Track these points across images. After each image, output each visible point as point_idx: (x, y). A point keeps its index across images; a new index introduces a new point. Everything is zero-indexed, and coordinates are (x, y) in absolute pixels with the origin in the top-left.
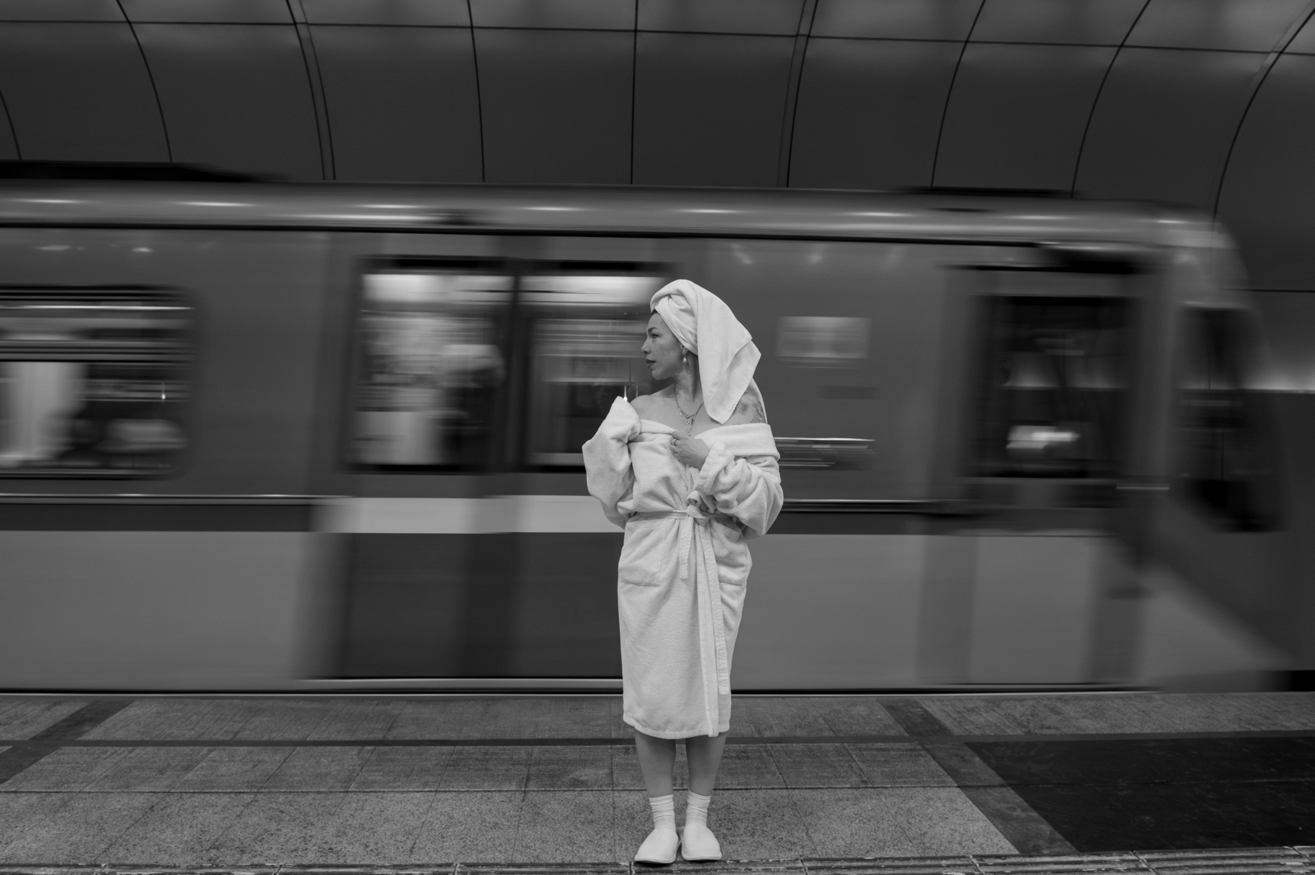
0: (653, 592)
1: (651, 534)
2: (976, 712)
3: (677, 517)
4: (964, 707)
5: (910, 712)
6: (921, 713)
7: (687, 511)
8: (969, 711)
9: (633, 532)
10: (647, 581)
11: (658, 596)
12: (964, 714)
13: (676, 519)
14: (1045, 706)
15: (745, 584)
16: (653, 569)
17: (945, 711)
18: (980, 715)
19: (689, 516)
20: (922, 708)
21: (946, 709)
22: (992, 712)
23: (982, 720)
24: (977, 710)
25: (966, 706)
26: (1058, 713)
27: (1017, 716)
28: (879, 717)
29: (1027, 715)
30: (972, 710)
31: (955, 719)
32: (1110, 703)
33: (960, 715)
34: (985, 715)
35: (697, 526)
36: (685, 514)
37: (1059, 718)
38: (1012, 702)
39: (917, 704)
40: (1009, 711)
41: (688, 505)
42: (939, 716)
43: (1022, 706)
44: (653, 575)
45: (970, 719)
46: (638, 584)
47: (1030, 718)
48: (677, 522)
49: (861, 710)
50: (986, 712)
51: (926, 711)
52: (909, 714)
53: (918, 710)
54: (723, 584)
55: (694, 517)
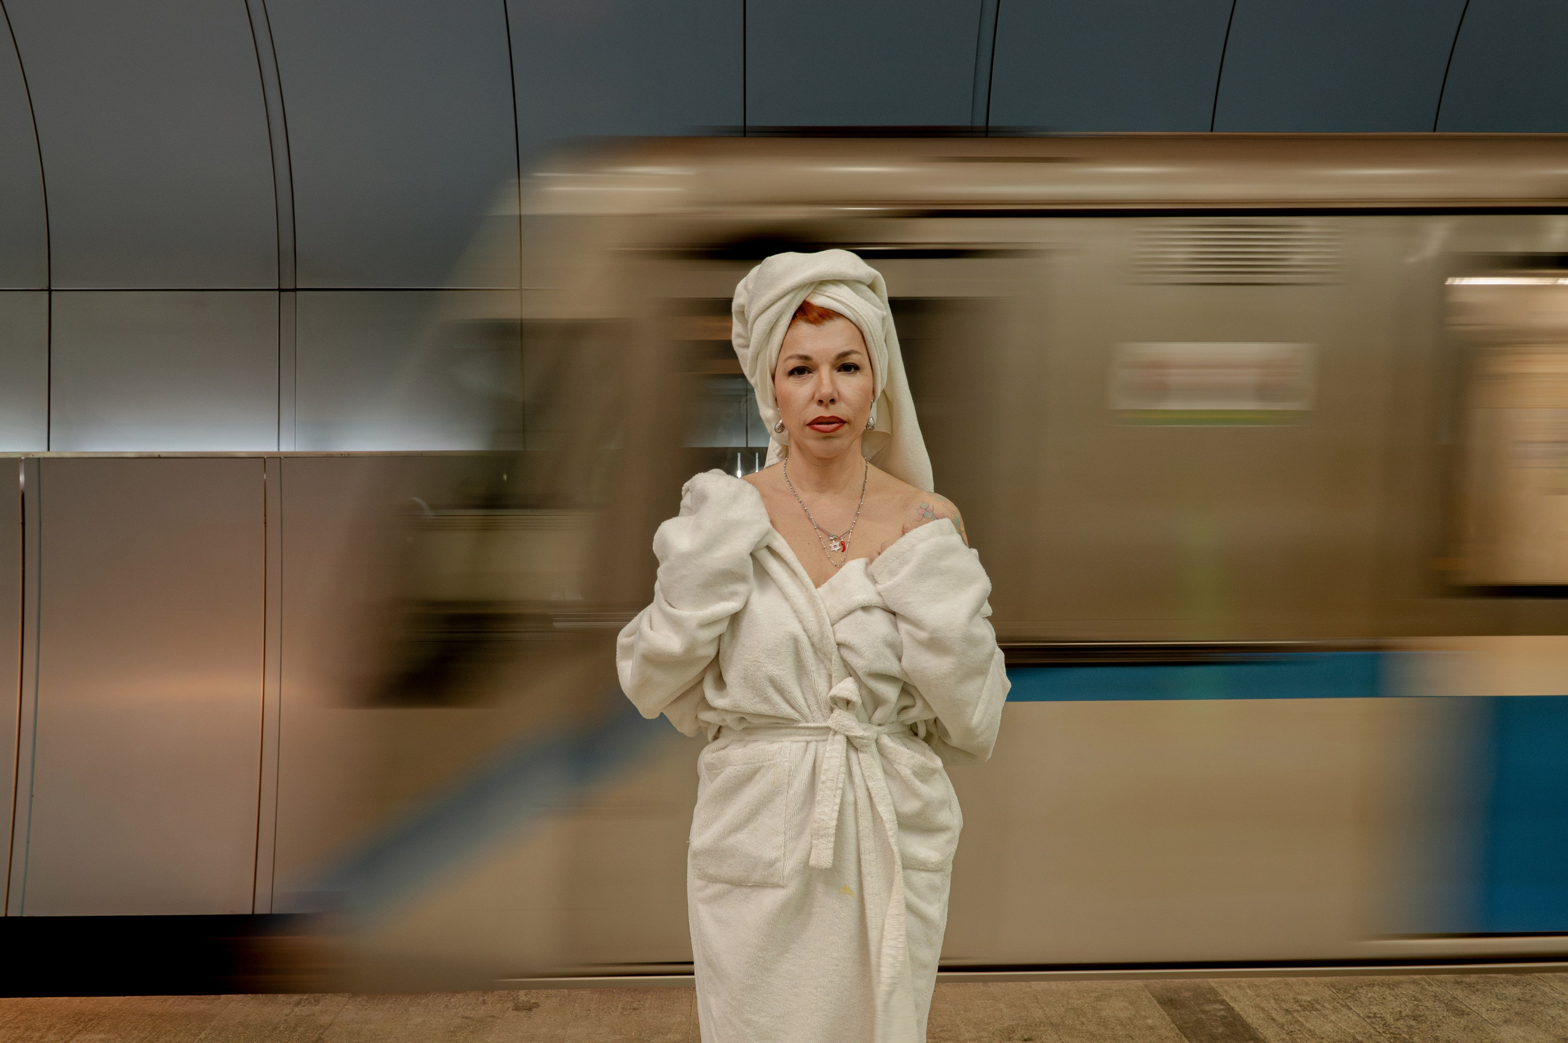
0: (771, 900)
1: (757, 777)
2: (1317, 1010)
3: (809, 738)
4: (1297, 1001)
5: (1204, 1012)
6: (1222, 1013)
7: (830, 723)
8: (1305, 1009)
9: (718, 775)
10: (756, 877)
11: (784, 907)
12: (1295, 1014)
13: (808, 743)
14: (1436, 997)
15: (950, 868)
16: (769, 853)
17: (1263, 1009)
18: (1325, 1016)
19: (836, 733)
20: (1223, 1002)
21: (1265, 1005)
22: (1345, 1011)
23: (1328, 1027)
24: (1319, 1007)
25: (1300, 997)
26: (1461, 1013)
27: (1390, 1019)
28: (1150, 1021)
29: (1407, 1016)
30: (1309, 1007)
31: (1282, 1027)
32: (1547, 990)
33: (1289, 1017)
34: (1333, 1018)
35: (853, 756)
36: (828, 728)
37: (1463, 1022)
38: (1376, 988)
39: (1212, 996)
40: (1375, 1009)
41: (832, 710)
42: (1253, 1018)
43: (1396, 997)
44: (771, 864)
45: (1308, 1025)
46: (737, 883)
47: (1413, 1023)
48: (812, 746)
49: (1117, 1008)
50: (1335, 1010)
51: (1230, 1009)
52: (1204, 1016)
53: (1217, 1006)
54: (909, 872)
55: (847, 733)
